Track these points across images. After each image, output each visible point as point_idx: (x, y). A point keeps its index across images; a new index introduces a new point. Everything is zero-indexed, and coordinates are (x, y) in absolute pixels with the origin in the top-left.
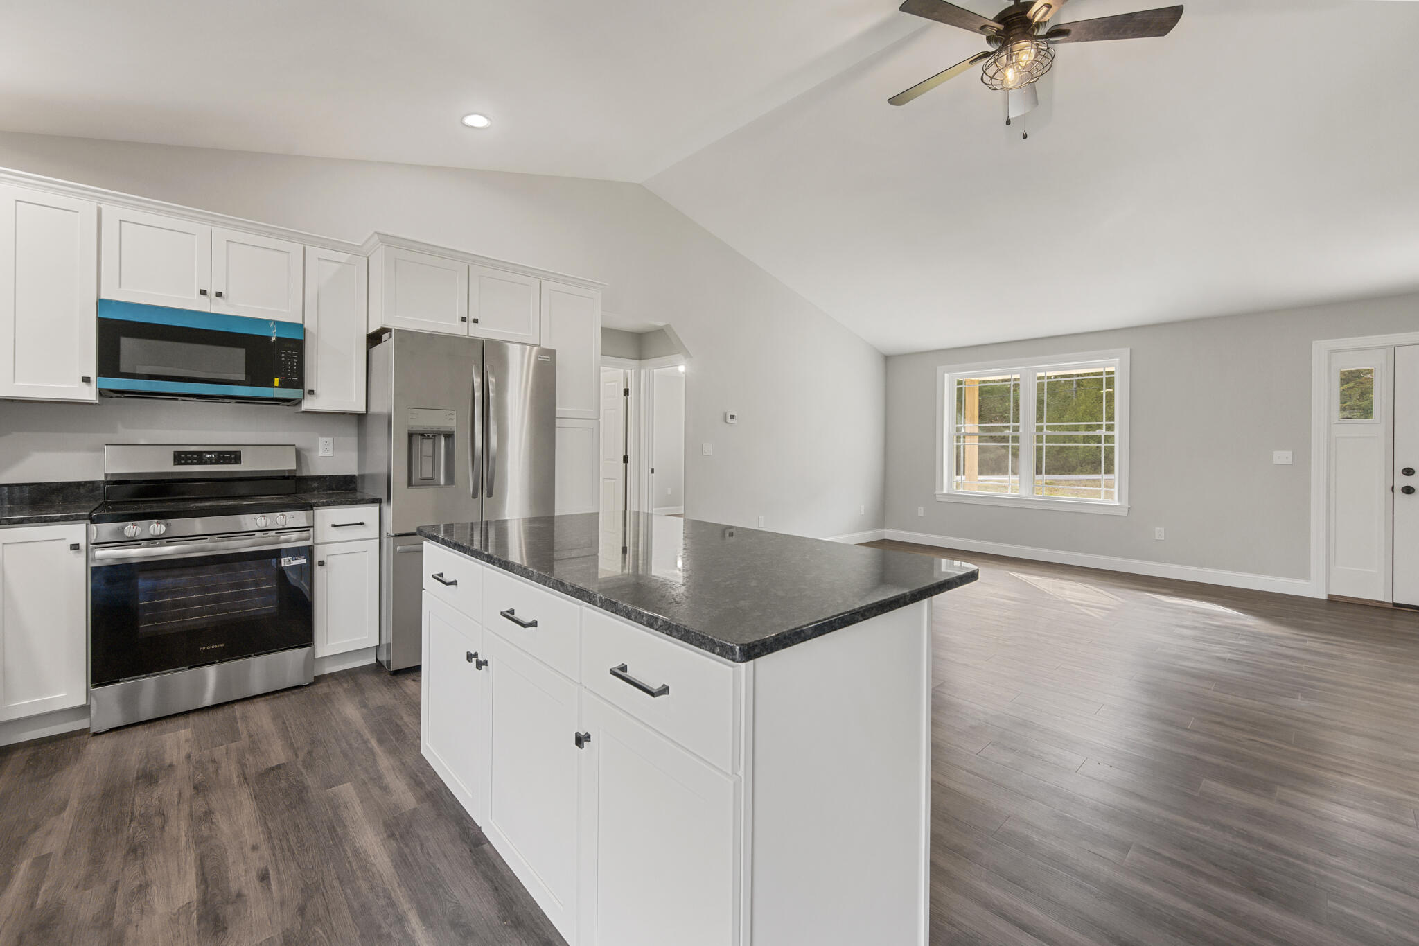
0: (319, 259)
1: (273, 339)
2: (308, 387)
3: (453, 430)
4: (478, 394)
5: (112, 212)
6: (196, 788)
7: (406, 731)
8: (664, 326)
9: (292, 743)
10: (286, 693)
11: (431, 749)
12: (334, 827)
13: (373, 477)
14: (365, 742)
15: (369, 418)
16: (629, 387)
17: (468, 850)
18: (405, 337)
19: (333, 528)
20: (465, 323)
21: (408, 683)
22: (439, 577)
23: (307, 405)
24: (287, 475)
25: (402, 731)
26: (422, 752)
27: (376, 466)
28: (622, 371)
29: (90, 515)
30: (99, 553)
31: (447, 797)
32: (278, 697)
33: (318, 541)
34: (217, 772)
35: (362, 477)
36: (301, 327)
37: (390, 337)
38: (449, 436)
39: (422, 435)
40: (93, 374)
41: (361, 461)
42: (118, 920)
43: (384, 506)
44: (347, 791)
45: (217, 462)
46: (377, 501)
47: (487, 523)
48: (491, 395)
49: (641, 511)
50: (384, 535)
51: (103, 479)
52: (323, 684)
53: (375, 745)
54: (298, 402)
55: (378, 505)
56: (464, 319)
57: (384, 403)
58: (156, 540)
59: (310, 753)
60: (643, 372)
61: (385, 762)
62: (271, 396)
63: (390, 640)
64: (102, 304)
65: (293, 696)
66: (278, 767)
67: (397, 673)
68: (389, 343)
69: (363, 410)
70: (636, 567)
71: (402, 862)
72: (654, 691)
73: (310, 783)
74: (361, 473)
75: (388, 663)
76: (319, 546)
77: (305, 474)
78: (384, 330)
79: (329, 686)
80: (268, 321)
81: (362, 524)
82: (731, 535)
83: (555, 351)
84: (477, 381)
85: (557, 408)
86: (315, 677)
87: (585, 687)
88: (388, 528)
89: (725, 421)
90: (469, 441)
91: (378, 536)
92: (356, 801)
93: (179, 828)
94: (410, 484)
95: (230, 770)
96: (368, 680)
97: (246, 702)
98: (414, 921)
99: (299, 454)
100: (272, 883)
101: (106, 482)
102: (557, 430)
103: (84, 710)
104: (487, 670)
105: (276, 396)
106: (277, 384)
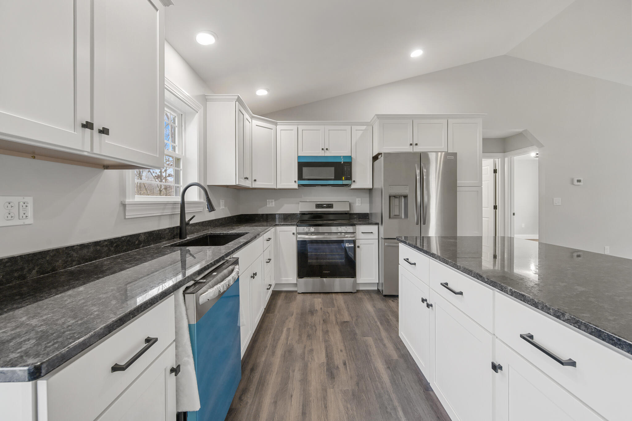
0: (356, 130)
1: (342, 162)
2: (353, 179)
3: (407, 194)
4: (418, 178)
5: (301, 128)
6: (323, 321)
7: (391, 323)
8: (523, 131)
9: (351, 314)
10: (348, 294)
11: (402, 334)
12: (366, 354)
13: (376, 214)
14: (376, 322)
15: (373, 190)
16: (497, 168)
17: (423, 391)
18: (387, 155)
19: (362, 234)
20: (412, 146)
21: (391, 302)
22: (407, 260)
23: (353, 186)
24: (346, 212)
25: (389, 322)
26: (399, 335)
27: (377, 210)
28: (492, 160)
29: (297, 224)
30: (299, 236)
31: (411, 360)
32: (345, 295)
33: (357, 238)
34: (329, 317)
35: (371, 214)
36: (350, 157)
37: (382, 156)
38: (406, 197)
39: (395, 197)
40: (297, 180)
41: (371, 208)
42: (306, 359)
43: (380, 226)
44: (370, 340)
45: (327, 208)
46: (377, 224)
47: (423, 237)
48: (424, 177)
49: (506, 236)
50: (380, 238)
51: (299, 213)
52: (360, 294)
53: (379, 324)
54: (350, 185)
55: (378, 225)
56: (411, 145)
57: (379, 185)
58: (312, 233)
59: (357, 320)
60: (506, 159)
61: (384, 334)
62: (342, 184)
63: (383, 282)
64: (299, 157)
65: (350, 296)
66: (347, 322)
67: (385, 296)
68: (381, 159)
69: (371, 187)
70: (503, 266)
71: (394, 382)
72: (563, 362)
73: (357, 332)
74: (371, 212)
75: (382, 291)
76: (357, 240)
77: (352, 212)
78: (379, 154)
79: (361, 295)
80: (341, 156)
81: (372, 233)
82: (579, 256)
83: (456, 153)
84: (418, 172)
85: (458, 182)
86: (357, 290)
87: (497, 337)
88: (382, 236)
89: (573, 184)
90: (414, 199)
91: (378, 238)
92: (374, 347)
93: (320, 333)
94: (390, 217)
95: (332, 318)
96: (375, 296)
97: (336, 294)
98: (401, 414)
99: (350, 204)
100: (347, 367)
101: (300, 214)
102: (458, 192)
103: (296, 285)
104: (432, 309)
105: (343, 184)
106: (343, 179)
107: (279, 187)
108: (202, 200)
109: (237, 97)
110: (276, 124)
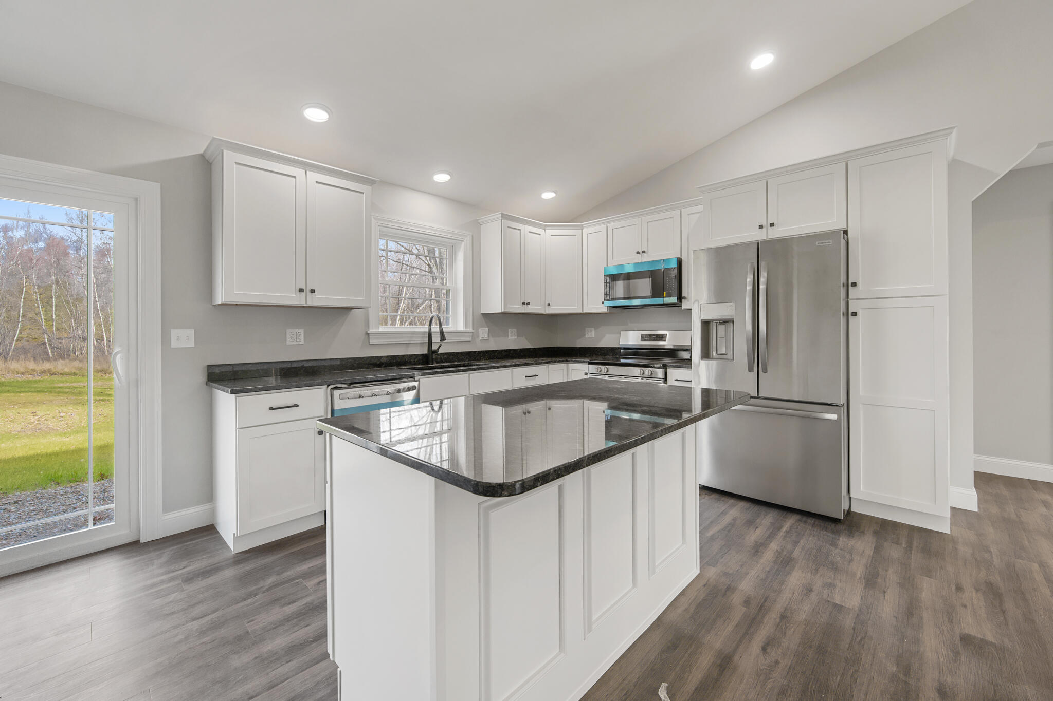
0: (688, 214)
1: (663, 269)
2: (684, 295)
3: (733, 318)
4: (749, 288)
5: (611, 226)
18: (699, 255)
20: (763, 230)
23: (682, 306)
36: (680, 259)
38: (733, 322)
40: (604, 299)
45: (657, 340)
48: (761, 287)
56: (761, 227)
62: (662, 303)
64: (607, 269)
80: (660, 260)
84: (750, 278)
94: (706, 357)
105: (665, 302)
106: (665, 295)
107: (585, 311)
108: (469, 330)
109: (500, 215)
110: (582, 228)
